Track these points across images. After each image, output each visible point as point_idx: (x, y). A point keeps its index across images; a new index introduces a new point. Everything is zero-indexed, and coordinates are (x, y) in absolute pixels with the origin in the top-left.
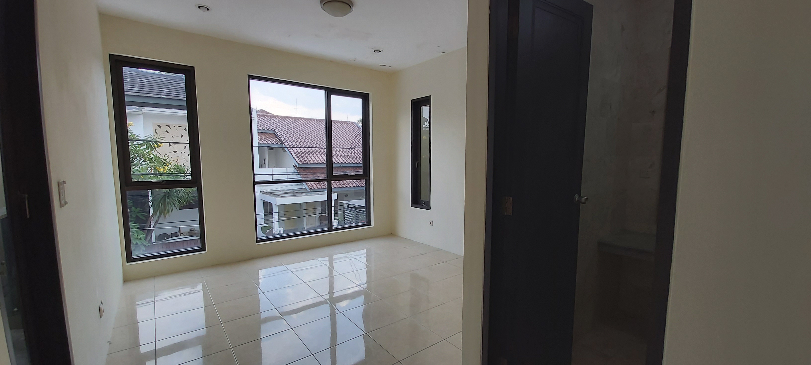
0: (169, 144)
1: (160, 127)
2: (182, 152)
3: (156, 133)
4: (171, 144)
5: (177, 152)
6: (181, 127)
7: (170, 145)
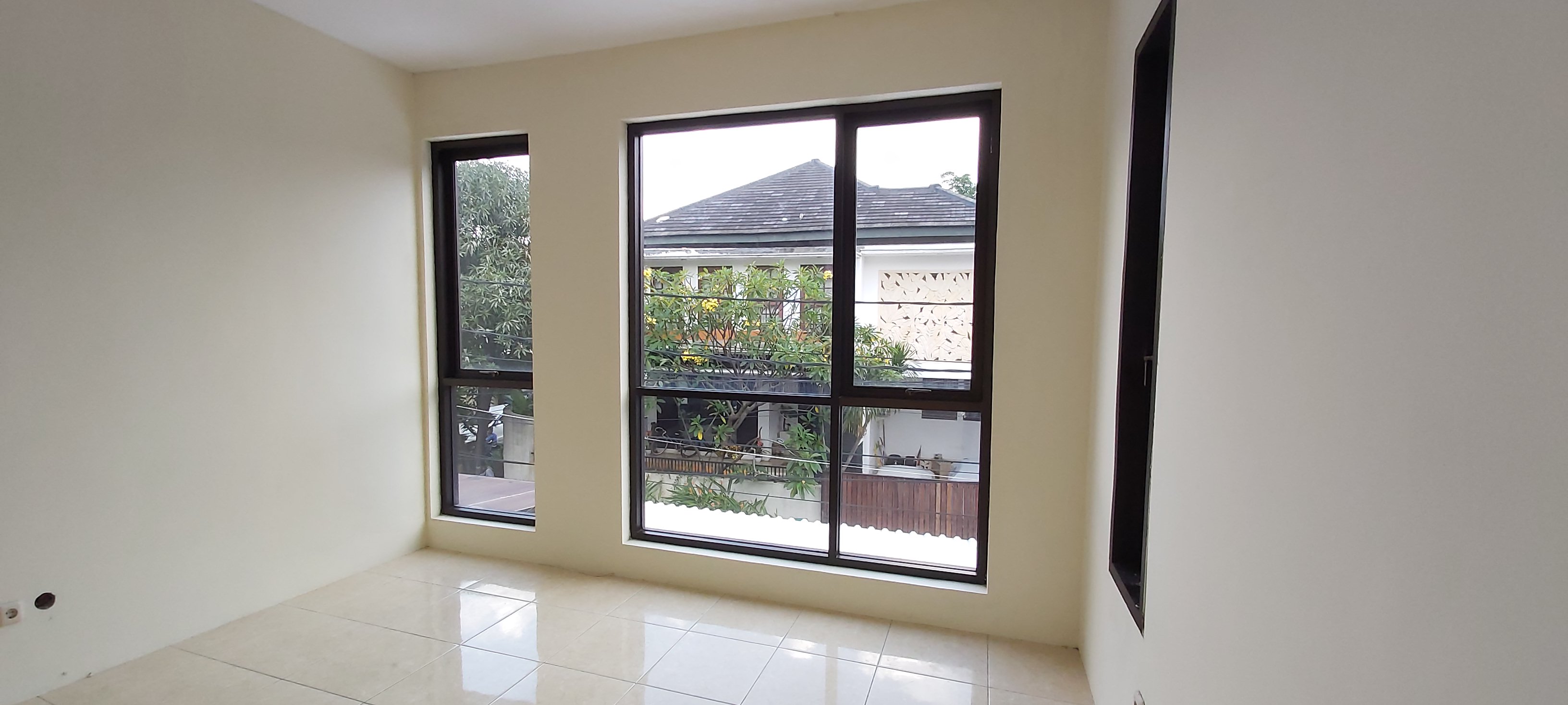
0: (898, 304)
1: (888, 276)
2: (915, 319)
3: (882, 286)
4: (901, 305)
5: (909, 318)
6: (918, 275)
7: (900, 307)
